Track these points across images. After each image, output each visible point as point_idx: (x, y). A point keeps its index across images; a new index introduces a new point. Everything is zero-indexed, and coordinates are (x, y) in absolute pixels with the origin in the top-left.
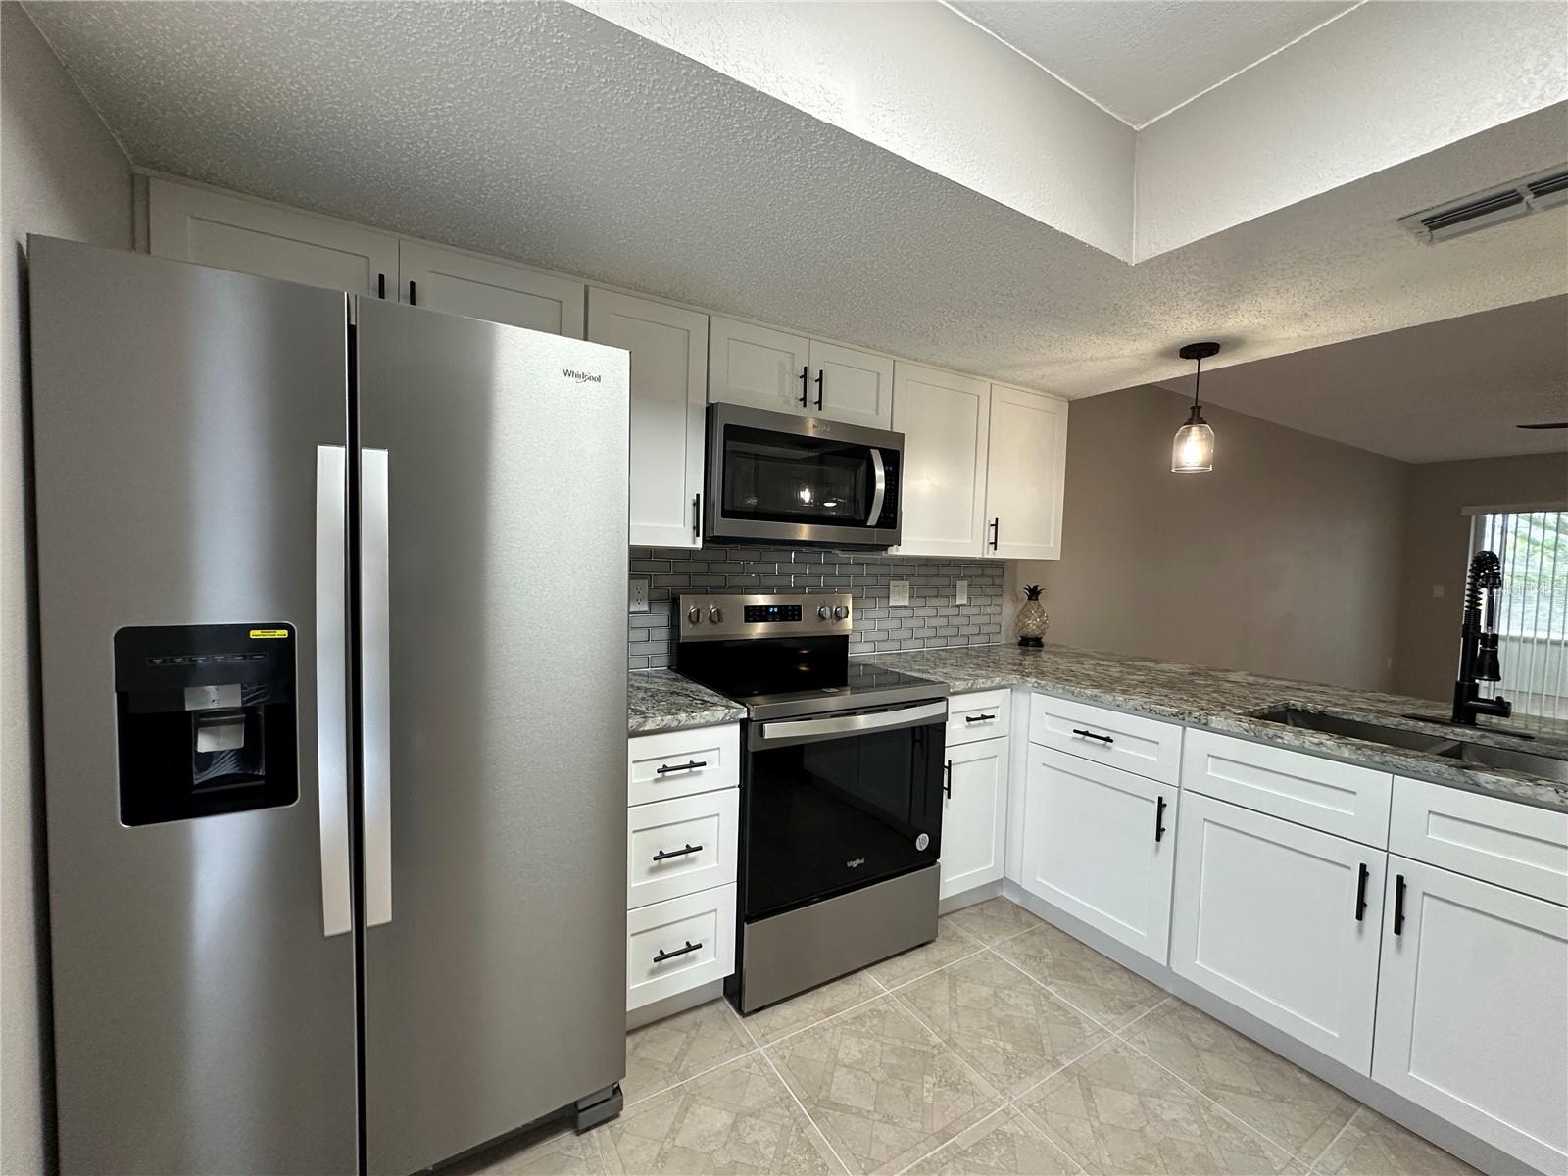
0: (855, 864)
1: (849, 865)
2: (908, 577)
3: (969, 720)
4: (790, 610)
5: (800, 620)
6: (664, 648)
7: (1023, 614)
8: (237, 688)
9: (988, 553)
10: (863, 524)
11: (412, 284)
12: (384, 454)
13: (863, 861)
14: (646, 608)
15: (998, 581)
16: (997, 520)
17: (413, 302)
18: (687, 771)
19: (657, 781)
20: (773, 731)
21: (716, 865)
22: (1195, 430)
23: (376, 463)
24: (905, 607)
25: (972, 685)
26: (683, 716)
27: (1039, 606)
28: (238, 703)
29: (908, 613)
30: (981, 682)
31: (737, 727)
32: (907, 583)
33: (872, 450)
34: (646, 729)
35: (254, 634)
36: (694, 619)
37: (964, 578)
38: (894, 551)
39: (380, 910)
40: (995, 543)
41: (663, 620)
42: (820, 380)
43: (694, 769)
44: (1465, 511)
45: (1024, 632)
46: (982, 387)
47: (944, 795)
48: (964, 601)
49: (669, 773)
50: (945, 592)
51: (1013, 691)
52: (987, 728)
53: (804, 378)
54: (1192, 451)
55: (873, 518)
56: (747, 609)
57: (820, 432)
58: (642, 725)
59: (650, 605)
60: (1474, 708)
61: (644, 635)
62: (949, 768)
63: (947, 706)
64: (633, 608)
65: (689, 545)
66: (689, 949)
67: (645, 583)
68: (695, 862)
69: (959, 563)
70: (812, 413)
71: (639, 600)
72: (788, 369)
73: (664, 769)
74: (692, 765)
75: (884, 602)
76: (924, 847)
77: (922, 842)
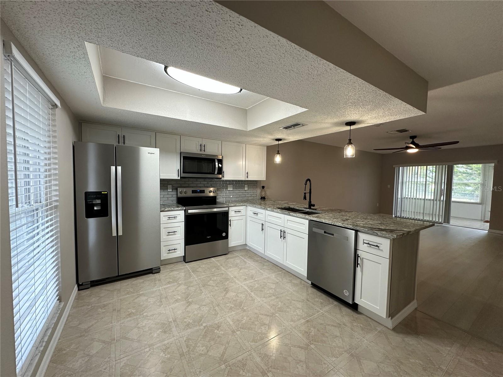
0: (209, 237)
1: (207, 237)
3: (235, 212)
4: (202, 191)
5: (204, 193)
6: (175, 199)
7: (261, 192)
10: (214, 174)
11: (124, 136)
12: (120, 167)
14: (171, 191)
15: (256, 185)
16: (248, 172)
17: (124, 144)
18: (174, 218)
19: (168, 220)
20: (190, 211)
21: (180, 235)
22: (278, 155)
23: (119, 168)
25: (235, 205)
26: (172, 208)
27: (264, 190)
28: (100, 202)
29: (232, 192)
30: (237, 205)
31: (184, 211)
32: (232, 185)
33: (215, 160)
34: (166, 210)
35: (102, 193)
36: (181, 193)
37: (247, 184)
38: (223, 179)
39: (120, 233)
40: (247, 177)
41: (175, 193)
42: (204, 146)
43: (175, 218)
44: (394, 166)
45: (262, 196)
46: (244, 145)
47: (229, 226)
48: (247, 189)
49: (170, 218)
50: (242, 187)
51: (246, 207)
52: (240, 214)
53: (201, 146)
54: (278, 159)
55: (216, 172)
56: (192, 191)
57: (203, 156)
58: (165, 209)
59: (172, 190)
60: (311, 205)
61: (171, 196)
62: (230, 221)
63: (229, 209)
64: (168, 191)
65: (177, 178)
66: (175, 249)
67: (171, 186)
68: (175, 234)
69: (245, 181)
70: (202, 152)
71: (170, 189)
72: (197, 144)
73: (169, 218)
74: (175, 217)
75: (226, 189)
76: (224, 236)
77: (224, 234)
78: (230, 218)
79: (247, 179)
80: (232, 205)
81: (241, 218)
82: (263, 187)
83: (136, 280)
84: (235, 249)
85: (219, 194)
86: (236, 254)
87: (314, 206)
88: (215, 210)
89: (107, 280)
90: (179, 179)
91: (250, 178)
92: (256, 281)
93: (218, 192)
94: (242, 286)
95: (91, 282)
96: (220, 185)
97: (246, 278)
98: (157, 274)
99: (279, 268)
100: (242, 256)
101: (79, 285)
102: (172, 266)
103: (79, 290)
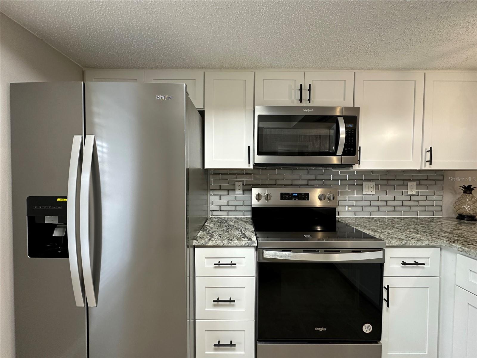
0: (320, 330)
1: (316, 329)
2: (374, 180)
3: (404, 263)
4: (303, 195)
5: (308, 200)
7: (459, 202)
8: (57, 217)
9: (425, 167)
10: (334, 154)
13: (325, 329)
14: (242, 193)
15: (440, 183)
16: (431, 148)
18: (230, 266)
20: (269, 254)
21: (244, 310)
23: (90, 139)
24: (373, 195)
25: (405, 243)
26: (225, 242)
27: (473, 197)
29: (376, 198)
30: (412, 242)
32: (374, 183)
33: (338, 117)
35: (59, 200)
36: (259, 197)
37: (414, 181)
38: (356, 167)
40: (431, 161)
41: (249, 197)
42: (309, 90)
45: (461, 212)
46: (419, 76)
47: (384, 304)
48: (414, 193)
49: (221, 265)
50: (400, 188)
51: (441, 249)
52: (418, 270)
53: (301, 90)
55: (340, 151)
56: (282, 194)
57: (308, 112)
58: (208, 243)
59: (243, 191)
61: (241, 203)
62: (388, 288)
63: (384, 254)
64: (236, 193)
65: (247, 167)
66: (231, 345)
67: (242, 183)
68: (233, 307)
70: (305, 104)
71: (239, 190)
72: (293, 87)
73: (219, 263)
74: (232, 263)
75: (360, 193)
76: (369, 332)
77: (367, 328)
80: (394, 242)
82: (468, 189)
85: (341, 203)
93: (340, 198)
96: (344, 183)
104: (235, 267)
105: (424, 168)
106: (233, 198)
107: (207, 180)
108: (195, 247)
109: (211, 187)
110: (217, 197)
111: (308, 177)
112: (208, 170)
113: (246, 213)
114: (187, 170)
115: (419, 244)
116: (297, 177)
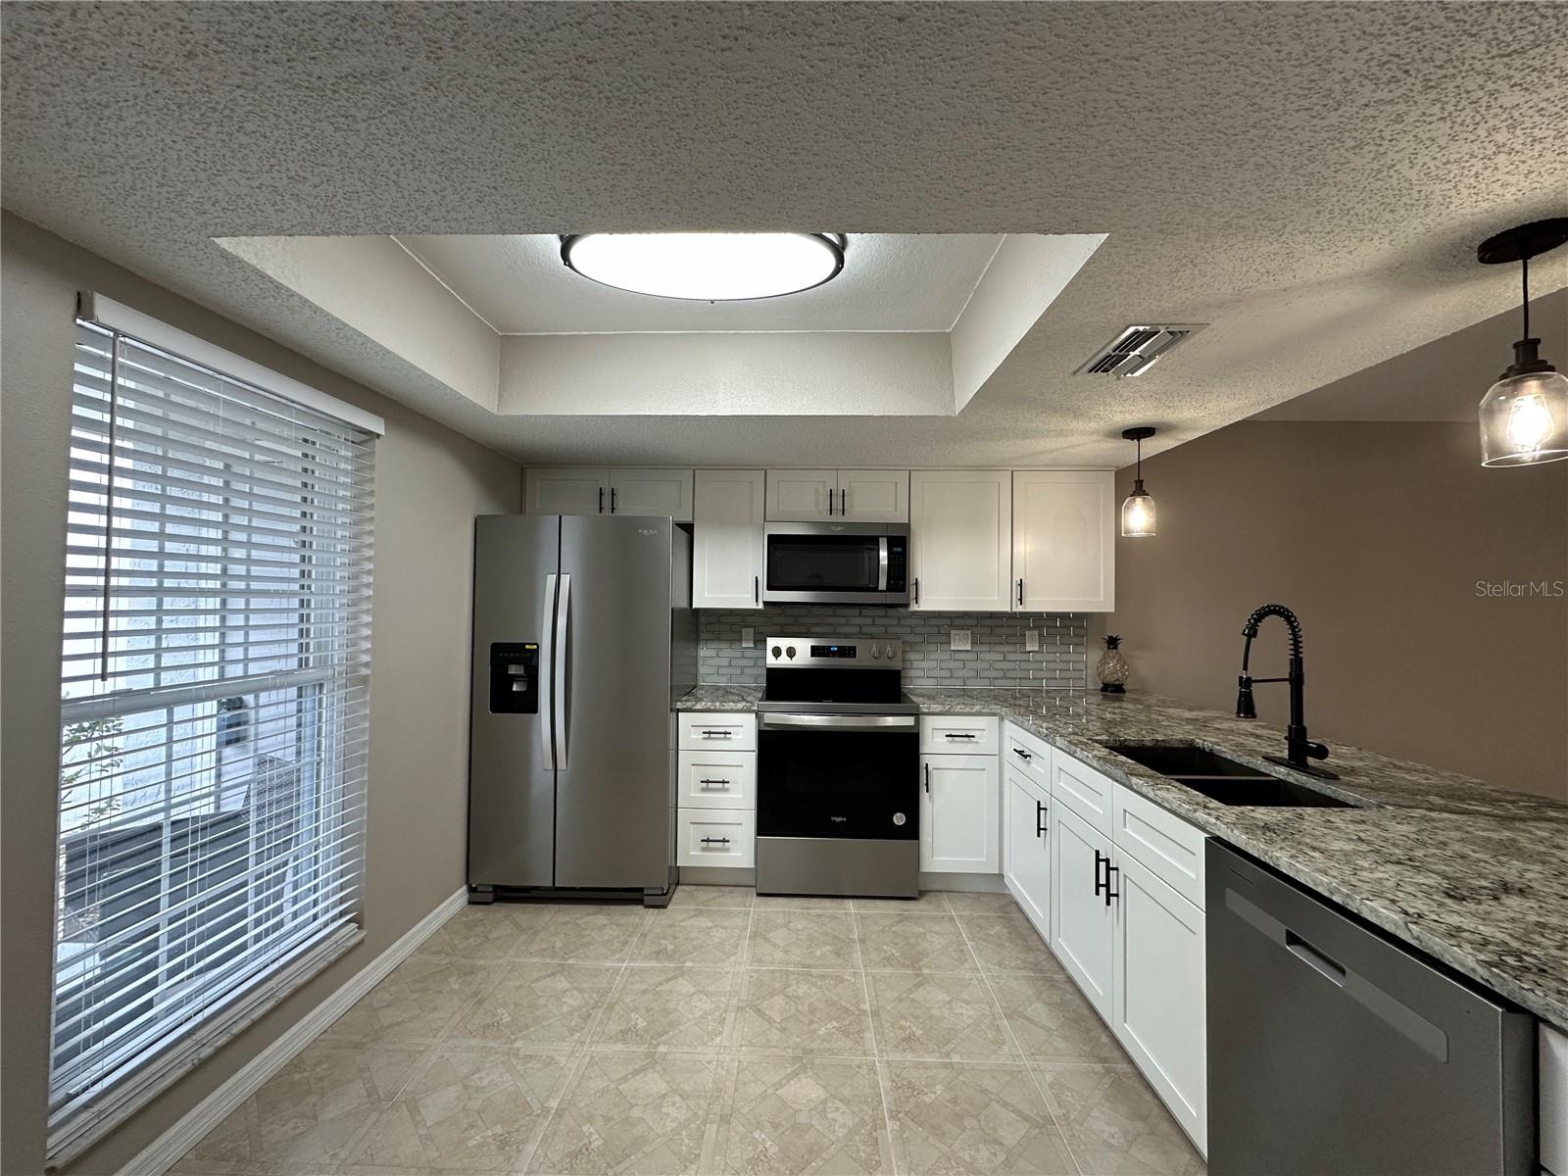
0: (839, 820)
1: (833, 819)
3: (950, 736)
4: (847, 650)
5: (855, 657)
6: (763, 671)
7: (1103, 662)
8: (522, 667)
9: (1017, 608)
10: (876, 589)
11: (612, 489)
13: (845, 819)
14: (752, 645)
16: (1022, 580)
18: (723, 736)
19: (704, 738)
21: (741, 795)
22: (1139, 500)
23: (566, 579)
24: (968, 651)
25: (950, 709)
26: (718, 704)
27: (1118, 654)
28: (523, 673)
29: (973, 656)
30: (958, 708)
31: (754, 715)
32: (969, 632)
33: (878, 538)
34: (697, 708)
35: (527, 646)
36: (776, 653)
37: (1034, 628)
39: (562, 764)
40: (1021, 599)
41: (764, 653)
42: (843, 496)
43: (728, 736)
45: (1107, 681)
46: (1003, 480)
47: (923, 788)
48: (1037, 649)
49: (712, 735)
50: (1014, 640)
51: (1001, 720)
52: (970, 745)
53: (831, 496)
54: (1140, 518)
55: (883, 584)
56: (814, 647)
57: (838, 531)
58: (695, 705)
59: (755, 644)
60: (1301, 749)
61: (751, 663)
62: (927, 769)
63: (917, 722)
64: (743, 646)
65: (755, 607)
66: (724, 841)
67: (752, 630)
68: (727, 790)
69: (1011, 616)
70: (837, 518)
71: (748, 641)
72: (821, 492)
73: (710, 733)
74: (726, 733)
75: (945, 647)
76: (901, 823)
77: (899, 819)
78: (925, 760)
79: (1020, 609)
80: (934, 708)
81: (975, 762)
82: (1113, 642)
83: (595, 914)
84: (948, 886)
85: (916, 664)
86: (949, 907)
87: (1321, 752)
88: (890, 721)
89: (533, 894)
90: (759, 610)
91: (1035, 604)
92: (949, 1066)
93: (912, 656)
94: (872, 1069)
95: (496, 888)
96: (920, 630)
97: (919, 1033)
98: (657, 910)
99: (1104, 1039)
100: (968, 921)
101: (472, 890)
102: (714, 892)
103: (471, 902)
104: (730, 739)
105: (1014, 610)
106: (738, 654)
107: (697, 624)
108: (678, 711)
109: (702, 636)
110: (712, 653)
111: (859, 621)
112: (698, 610)
113: (759, 680)
114: (672, 609)
115: (968, 710)
116: (843, 621)
